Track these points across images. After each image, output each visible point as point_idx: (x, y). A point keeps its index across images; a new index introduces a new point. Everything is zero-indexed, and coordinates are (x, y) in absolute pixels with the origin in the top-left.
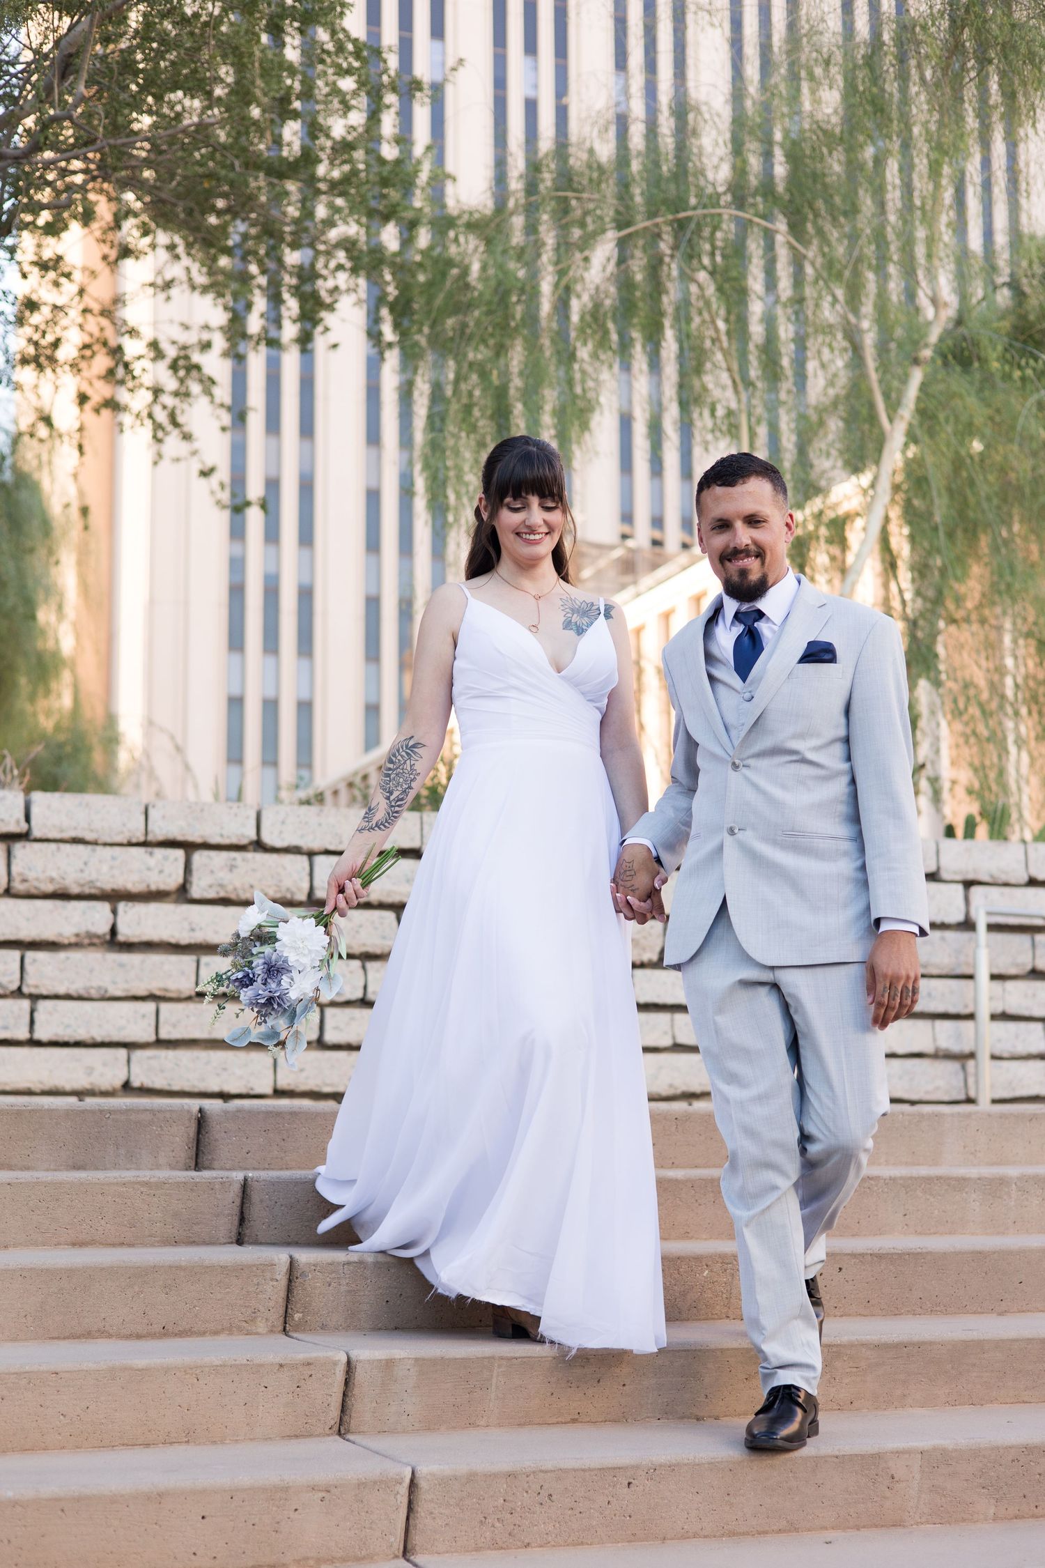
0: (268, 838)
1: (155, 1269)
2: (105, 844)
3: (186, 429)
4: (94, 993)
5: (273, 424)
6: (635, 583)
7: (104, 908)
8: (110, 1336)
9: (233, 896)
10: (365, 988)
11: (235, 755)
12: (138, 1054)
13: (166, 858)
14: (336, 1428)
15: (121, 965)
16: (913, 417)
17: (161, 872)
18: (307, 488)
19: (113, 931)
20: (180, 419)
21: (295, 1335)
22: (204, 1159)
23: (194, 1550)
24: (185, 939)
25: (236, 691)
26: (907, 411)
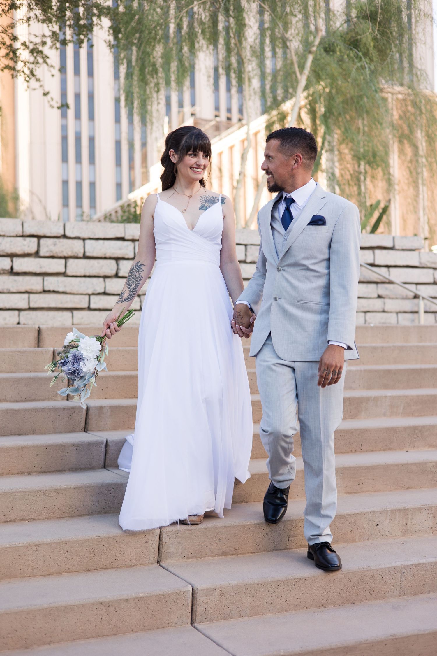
0: (68, 234)
1: (22, 379)
2: (8, 236)
3: (37, 77)
4: (5, 291)
5: (77, 71)
6: (219, 135)
7: (8, 260)
8: (7, 401)
9: (56, 255)
10: (105, 288)
11: (65, 204)
12: (22, 313)
13: (30, 241)
14: (83, 429)
15: (15, 281)
16: (309, 73)
17: (29, 246)
18: (91, 97)
19: (12, 268)
20: (35, 73)
21: (71, 400)
22: (41, 344)
23: (34, 465)
24: (38, 271)
25: (65, 178)
26: (307, 71)
